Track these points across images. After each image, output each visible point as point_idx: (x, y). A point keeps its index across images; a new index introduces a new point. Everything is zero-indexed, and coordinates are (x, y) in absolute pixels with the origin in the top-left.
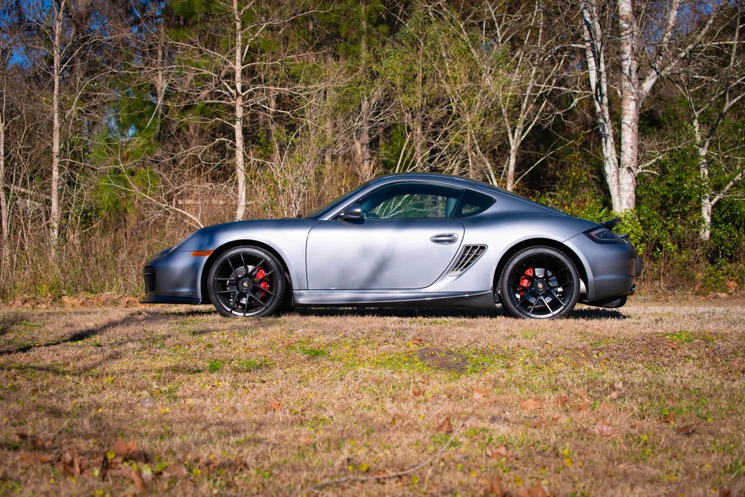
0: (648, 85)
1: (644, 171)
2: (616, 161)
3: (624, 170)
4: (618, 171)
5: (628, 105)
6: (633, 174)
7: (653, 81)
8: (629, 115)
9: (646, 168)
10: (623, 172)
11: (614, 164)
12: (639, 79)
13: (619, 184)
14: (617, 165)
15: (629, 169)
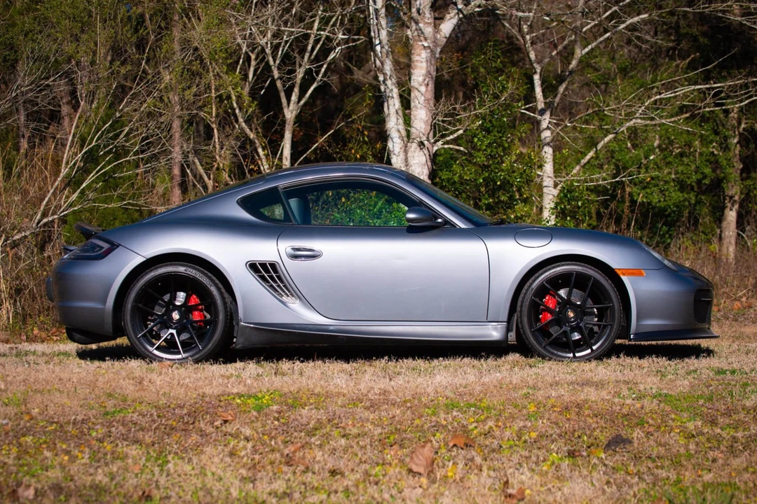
0: (447, 27)
1: (446, 146)
2: (404, 133)
3: (414, 146)
4: (406, 147)
5: (420, 55)
6: (426, 152)
7: (455, 21)
8: (421, 68)
9: (447, 143)
10: (412, 149)
11: (401, 137)
12: (436, 19)
13: (407, 166)
14: (405, 139)
15: (421, 144)
